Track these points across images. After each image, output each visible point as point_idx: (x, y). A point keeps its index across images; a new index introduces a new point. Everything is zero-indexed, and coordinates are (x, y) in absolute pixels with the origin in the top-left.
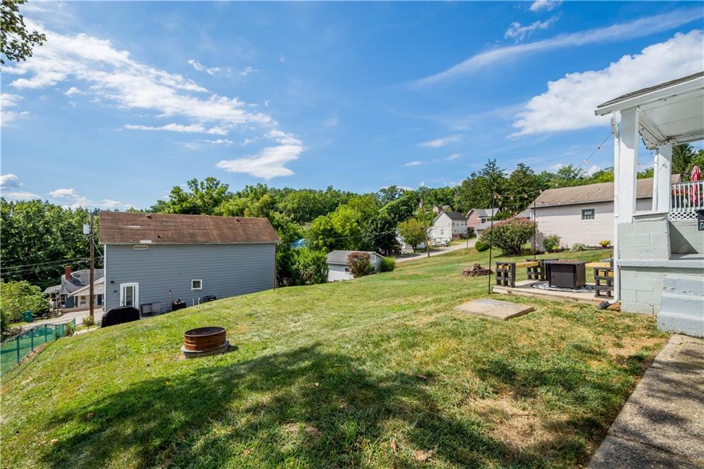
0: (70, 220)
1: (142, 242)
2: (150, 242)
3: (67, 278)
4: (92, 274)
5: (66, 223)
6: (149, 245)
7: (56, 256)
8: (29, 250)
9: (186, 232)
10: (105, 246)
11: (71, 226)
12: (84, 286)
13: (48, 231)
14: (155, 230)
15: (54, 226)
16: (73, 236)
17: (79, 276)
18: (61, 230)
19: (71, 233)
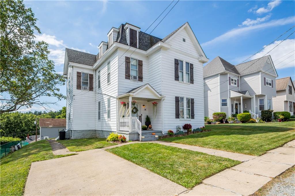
0: (28, 119)
1: (50, 126)
2: (52, 126)
3: (28, 138)
4: (36, 137)
5: (27, 119)
6: (51, 127)
7: (23, 131)
8: (15, 129)
9: (61, 123)
10: (41, 127)
11: (28, 121)
12: (33, 140)
13: (21, 122)
14: (53, 123)
15: (23, 121)
16: (29, 124)
17: (31, 137)
18: (25, 122)
19: (28, 123)
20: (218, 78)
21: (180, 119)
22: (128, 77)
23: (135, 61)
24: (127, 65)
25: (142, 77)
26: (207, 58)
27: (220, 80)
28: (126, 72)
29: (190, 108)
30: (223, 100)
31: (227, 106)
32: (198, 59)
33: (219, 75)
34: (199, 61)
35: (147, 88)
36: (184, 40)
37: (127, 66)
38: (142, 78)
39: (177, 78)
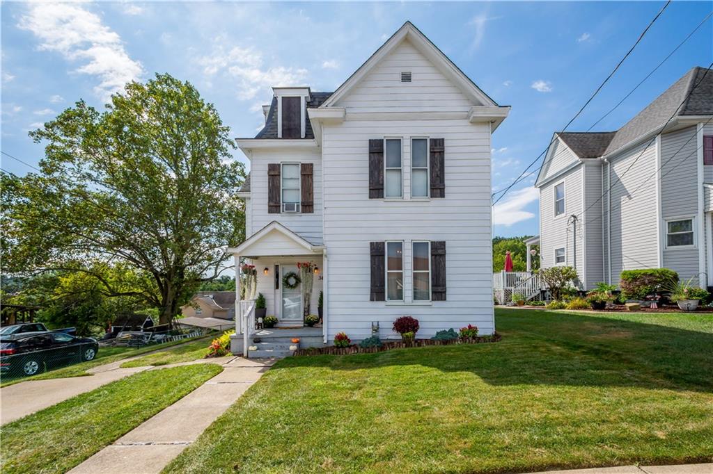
20: (655, 150)
21: (388, 303)
22: (274, 209)
23: (294, 168)
24: (273, 182)
25: (313, 202)
26: (497, 105)
27: (662, 156)
28: (269, 198)
29: (430, 271)
30: (674, 226)
31: (692, 243)
32: (467, 117)
33: (658, 139)
34: (471, 122)
35: (275, 230)
36: (406, 78)
37: (273, 185)
38: (312, 205)
39: (376, 190)
